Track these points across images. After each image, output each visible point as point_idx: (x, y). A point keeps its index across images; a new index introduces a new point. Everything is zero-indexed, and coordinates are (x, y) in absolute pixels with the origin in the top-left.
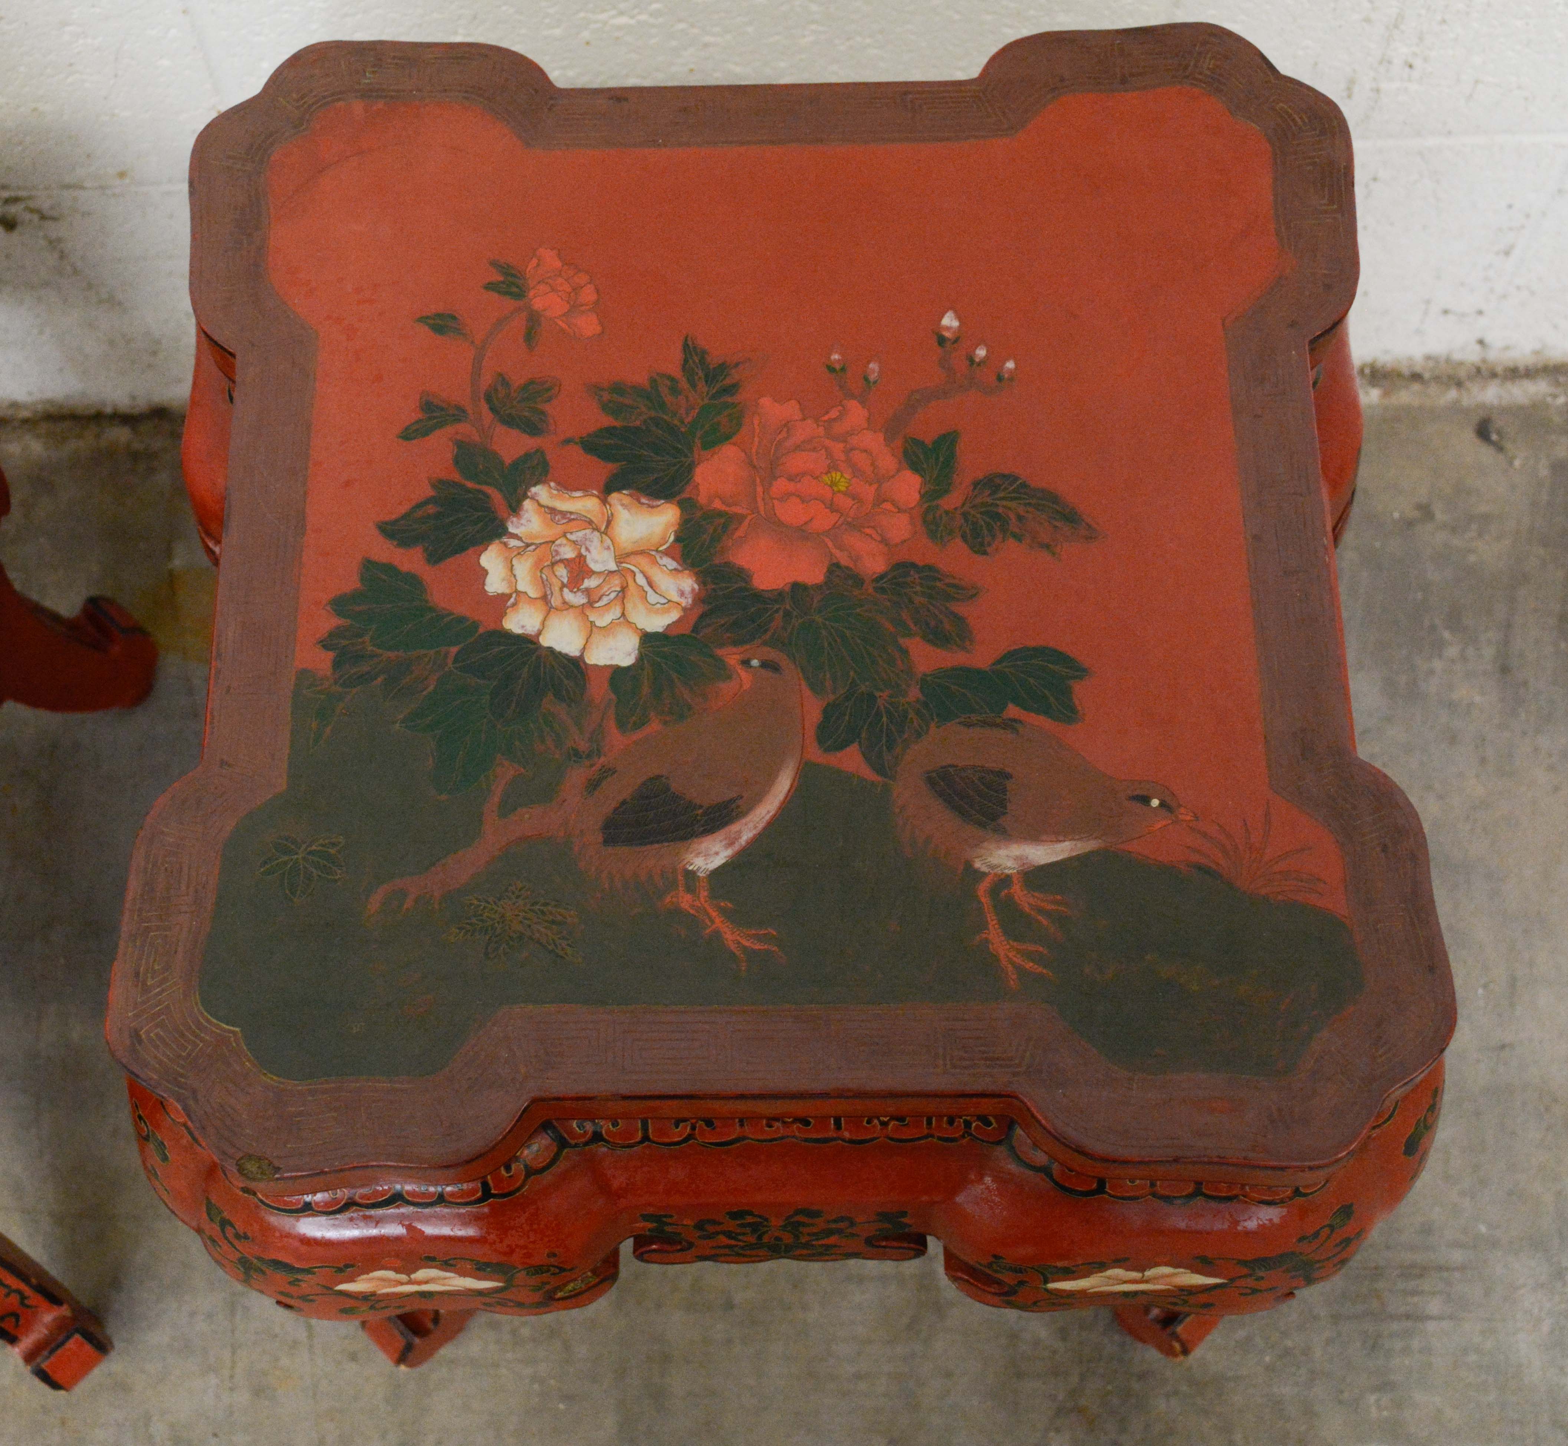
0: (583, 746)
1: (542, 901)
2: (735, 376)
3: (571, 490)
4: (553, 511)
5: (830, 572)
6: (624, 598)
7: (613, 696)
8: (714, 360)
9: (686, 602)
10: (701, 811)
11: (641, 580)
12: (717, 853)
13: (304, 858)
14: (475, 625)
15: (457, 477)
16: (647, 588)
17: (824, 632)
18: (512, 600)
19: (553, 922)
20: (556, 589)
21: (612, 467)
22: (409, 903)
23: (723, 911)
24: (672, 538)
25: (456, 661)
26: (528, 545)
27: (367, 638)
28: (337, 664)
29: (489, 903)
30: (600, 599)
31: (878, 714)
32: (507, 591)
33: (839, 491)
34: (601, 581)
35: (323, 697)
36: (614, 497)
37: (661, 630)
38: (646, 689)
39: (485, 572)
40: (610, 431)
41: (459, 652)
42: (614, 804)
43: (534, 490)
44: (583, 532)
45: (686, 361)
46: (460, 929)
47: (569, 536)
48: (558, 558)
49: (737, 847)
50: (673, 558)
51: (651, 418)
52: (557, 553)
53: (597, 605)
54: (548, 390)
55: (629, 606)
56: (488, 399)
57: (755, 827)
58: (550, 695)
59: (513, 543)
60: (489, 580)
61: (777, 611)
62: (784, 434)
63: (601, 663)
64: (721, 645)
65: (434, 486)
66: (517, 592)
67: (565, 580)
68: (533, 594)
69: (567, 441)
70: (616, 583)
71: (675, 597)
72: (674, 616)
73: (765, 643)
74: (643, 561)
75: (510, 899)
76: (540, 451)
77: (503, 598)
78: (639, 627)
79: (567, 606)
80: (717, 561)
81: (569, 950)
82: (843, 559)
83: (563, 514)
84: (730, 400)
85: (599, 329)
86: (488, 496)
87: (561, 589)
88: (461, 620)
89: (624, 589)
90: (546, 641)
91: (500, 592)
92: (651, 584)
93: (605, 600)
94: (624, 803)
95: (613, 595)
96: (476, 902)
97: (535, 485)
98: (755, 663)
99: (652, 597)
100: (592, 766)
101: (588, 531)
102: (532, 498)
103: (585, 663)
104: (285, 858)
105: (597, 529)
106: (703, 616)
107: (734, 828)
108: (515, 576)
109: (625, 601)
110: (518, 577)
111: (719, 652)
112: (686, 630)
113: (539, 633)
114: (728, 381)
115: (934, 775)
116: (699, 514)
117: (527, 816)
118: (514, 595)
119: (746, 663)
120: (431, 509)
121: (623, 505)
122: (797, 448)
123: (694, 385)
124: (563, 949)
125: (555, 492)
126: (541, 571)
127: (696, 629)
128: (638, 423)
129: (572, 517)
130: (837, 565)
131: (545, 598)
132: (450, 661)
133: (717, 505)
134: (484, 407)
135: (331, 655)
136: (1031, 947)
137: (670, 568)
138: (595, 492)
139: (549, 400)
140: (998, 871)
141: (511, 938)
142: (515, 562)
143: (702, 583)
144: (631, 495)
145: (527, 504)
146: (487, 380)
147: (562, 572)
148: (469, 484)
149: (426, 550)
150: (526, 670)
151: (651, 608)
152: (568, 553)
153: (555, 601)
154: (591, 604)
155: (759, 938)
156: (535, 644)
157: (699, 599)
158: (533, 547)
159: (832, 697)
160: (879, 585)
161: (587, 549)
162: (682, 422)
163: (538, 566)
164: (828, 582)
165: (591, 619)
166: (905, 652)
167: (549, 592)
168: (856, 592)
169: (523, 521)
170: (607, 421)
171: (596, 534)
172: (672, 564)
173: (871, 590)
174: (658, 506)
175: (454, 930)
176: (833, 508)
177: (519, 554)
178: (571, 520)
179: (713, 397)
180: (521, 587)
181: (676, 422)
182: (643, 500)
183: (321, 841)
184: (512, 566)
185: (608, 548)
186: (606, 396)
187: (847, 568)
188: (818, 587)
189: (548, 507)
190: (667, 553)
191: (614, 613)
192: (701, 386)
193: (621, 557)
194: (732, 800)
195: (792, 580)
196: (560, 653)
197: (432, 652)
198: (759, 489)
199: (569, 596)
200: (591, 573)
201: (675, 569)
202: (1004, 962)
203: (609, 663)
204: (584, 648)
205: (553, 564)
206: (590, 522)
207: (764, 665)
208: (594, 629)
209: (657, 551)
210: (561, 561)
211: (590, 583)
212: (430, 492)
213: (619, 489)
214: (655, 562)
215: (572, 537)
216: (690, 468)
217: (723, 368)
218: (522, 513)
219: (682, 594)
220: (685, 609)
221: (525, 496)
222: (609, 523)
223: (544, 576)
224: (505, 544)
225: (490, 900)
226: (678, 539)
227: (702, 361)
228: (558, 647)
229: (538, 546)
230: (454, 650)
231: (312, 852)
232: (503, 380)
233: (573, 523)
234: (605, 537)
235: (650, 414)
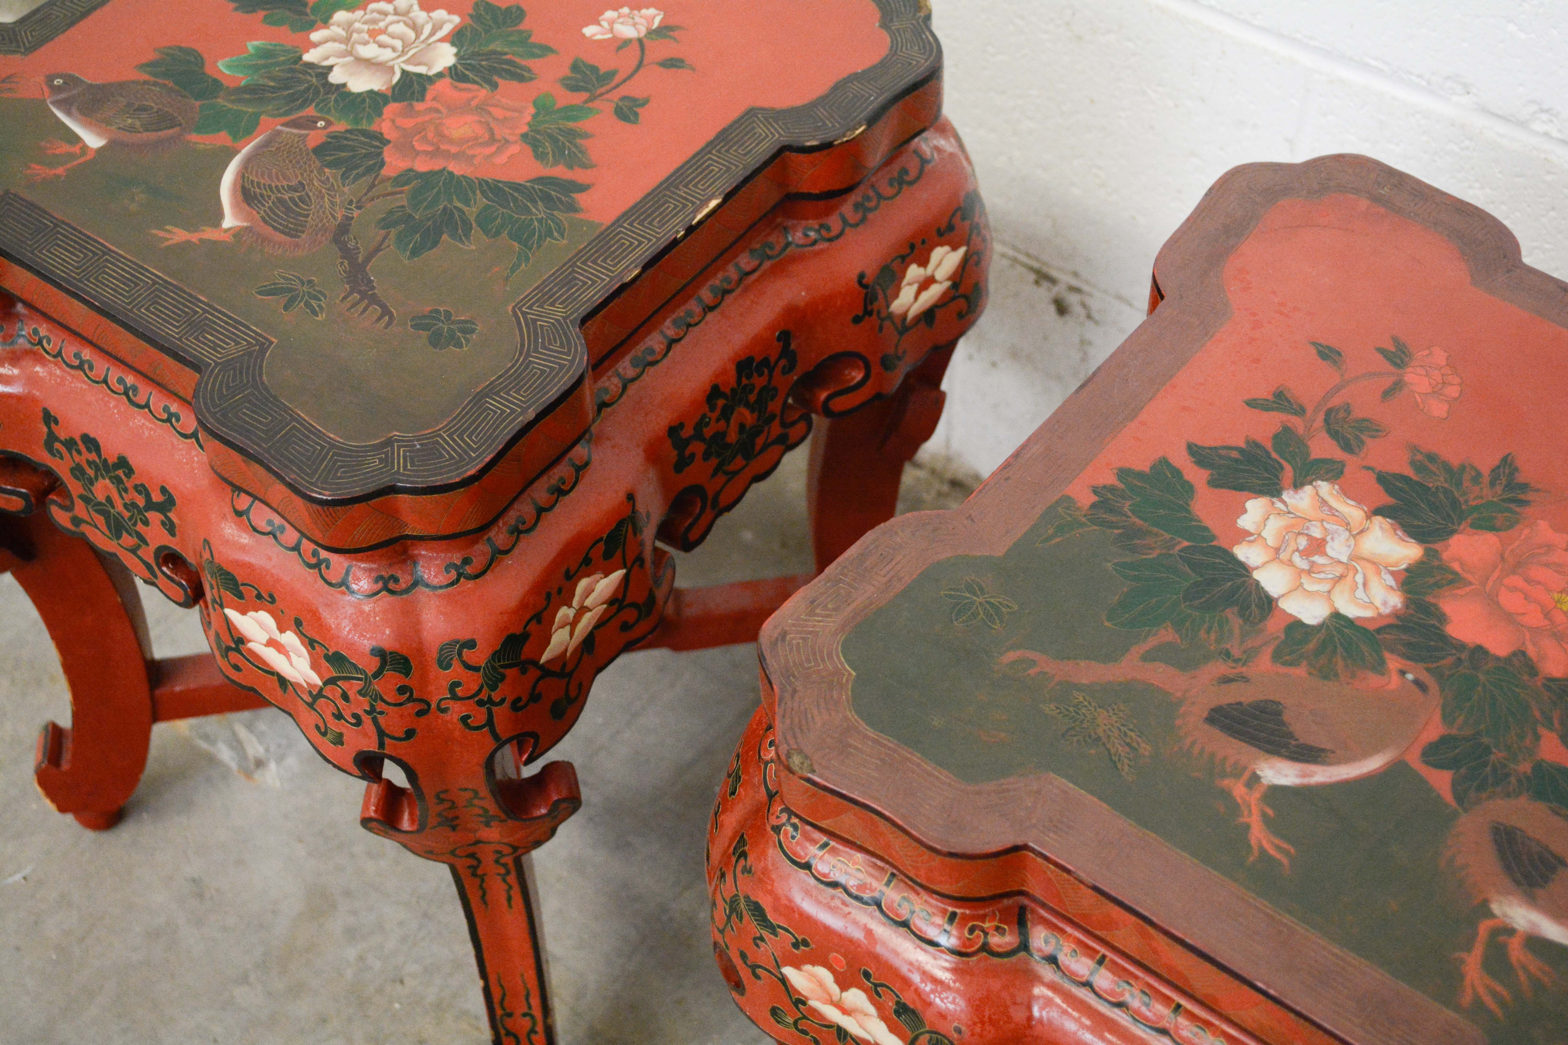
0: (1236, 652)
1: (1131, 726)
2: (1530, 496)
3: (1348, 498)
4: (1324, 502)
5: (1514, 654)
6: (1338, 582)
7: (1283, 637)
8: (1520, 478)
9: (1385, 610)
10: (1293, 742)
11: (1359, 578)
12: (1286, 776)
13: (980, 603)
14: (1213, 538)
15: (1269, 446)
16: (1360, 586)
17: (1480, 688)
18: (1252, 538)
19: (1128, 744)
20: (1290, 549)
21: (1390, 500)
22: (1032, 671)
23: (1264, 815)
24: (1404, 566)
25: (1181, 551)
26: (1289, 513)
27: (1128, 503)
28: (1094, 506)
29: (1090, 705)
30: (1319, 572)
31: (1485, 764)
32: (1252, 531)
33: (1561, 609)
34: (1328, 562)
35: (1069, 519)
36: (1378, 519)
37: (1350, 616)
38: (1311, 646)
39: (1245, 511)
40: (1405, 479)
41: (1189, 547)
43: (1319, 482)
44: (1338, 527)
45: (1498, 467)
46: (1057, 708)
47: (1324, 523)
48: (1306, 532)
49: (1306, 781)
50: (1395, 580)
51: (1443, 488)
52: (1308, 528)
53: (1313, 575)
54: (1377, 431)
55: (1338, 588)
56: (1329, 412)
57: (1330, 777)
58: (1236, 609)
59: (1279, 505)
60: (1244, 517)
61: (1452, 655)
62: (1542, 551)
63: (1289, 611)
64: (1392, 651)
65: (1247, 442)
66: (1259, 535)
67: (1301, 548)
68: (1270, 542)
69: (1368, 468)
70: (1339, 570)
71: (1378, 603)
72: (1368, 613)
73: (1428, 670)
74: (1370, 570)
75: (1108, 712)
76: (1342, 464)
77: (1246, 533)
78: (1336, 605)
79: (1290, 563)
80: (1430, 599)
81: (1126, 768)
82: (1531, 651)
83: (1331, 508)
84: (1515, 509)
85: (1445, 415)
86: (1282, 468)
87: (1294, 552)
88: (1206, 529)
89: (1342, 577)
90: (1257, 576)
91: (1247, 528)
92: (1365, 585)
93: (1322, 576)
94: (1240, 703)
95: (1330, 576)
96: (1081, 699)
97: (1323, 480)
98: (1410, 676)
99: (1360, 593)
100: (1233, 668)
101: (1341, 528)
102: (1315, 487)
103: (1277, 606)
104: (967, 595)
105: (1350, 531)
106: (1392, 626)
107: (1313, 768)
108: (1265, 525)
109: (1337, 585)
110: (1267, 527)
111: (1387, 655)
112: (1371, 627)
113: (1257, 568)
114: (1522, 497)
115: (1502, 828)
116: (1436, 563)
117: (1161, 670)
118: (1256, 536)
119: (1403, 673)
120: (1235, 454)
121: (1381, 528)
122: (1547, 565)
123: (1492, 484)
124: (1123, 764)
125: (1334, 492)
126: (1287, 533)
127: (1379, 631)
128: (1431, 485)
129: (1337, 514)
130: (1523, 653)
131: (1277, 550)
132: (1178, 548)
133: (1456, 566)
134: (1321, 417)
135: (1094, 498)
136: (1499, 988)
137: (1388, 583)
138: (1366, 509)
139: (1373, 437)
140: (1508, 921)
141: (1090, 737)
142: (1271, 517)
143: (1407, 606)
144: (1392, 525)
145: (1308, 489)
146: (1336, 401)
147: (1303, 542)
148: (1274, 455)
149: (1212, 475)
150: (1229, 584)
151: (1354, 599)
152: (1317, 533)
153: (1283, 556)
154: (1309, 572)
155: (1278, 848)
156: (1247, 571)
157: (1395, 614)
158: (1292, 516)
159: (1454, 732)
160: (1548, 683)
161: (1332, 539)
162: (1466, 501)
163: (1288, 529)
164: (1508, 660)
165: (1303, 581)
166: (1537, 737)
167: (1283, 548)
168: (1526, 677)
169: (1297, 496)
170: (1409, 472)
171: (1347, 533)
172: (1391, 581)
173: (1539, 684)
174: (1407, 542)
175: (1052, 706)
176: (1547, 615)
177: (1279, 514)
178: (1334, 515)
179: (1503, 500)
180: (1264, 534)
181: (1462, 499)
182: (1399, 533)
183: (1001, 600)
184: (1268, 518)
185: (1349, 546)
186: (1419, 457)
187: (1531, 660)
188: (1498, 659)
189: (1322, 499)
190: (1393, 573)
191: (1325, 587)
192: (1499, 489)
193: (1355, 557)
194: (1323, 750)
195: (1478, 642)
196: (1262, 588)
197: (1167, 536)
198: (1496, 574)
199: (1297, 559)
200: (1324, 554)
201: (1391, 587)
202: (1467, 982)
203: (1295, 613)
204: (1283, 596)
205: (1299, 534)
206: (1348, 524)
207: (1416, 682)
208: (1300, 588)
209: (1386, 567)
210: (1307, 535)
211: (1318, 559)
212: (1242, 444)
213: (1385, 516)
214: (1378, 573)
215: (1327, 526)
216: (1453, 532)
217: (1524, 487)
218: (1300, 491)
219: (1385, 603)
220: (1380, 615)
221: (1310, 483)
222: (1362, 532)
223: (1287, 537)
224: (1273, 503)
225: (1093, 704)
226: (1406, 570)
227: (1511, 474)
228: (1263, 584)
229: (1297, 517)
230: (1186, 544)
231: (988, 603)
232: (1348, 409)
233: (1334, 518)
234: (1352, 539)
235: (1446, 485)
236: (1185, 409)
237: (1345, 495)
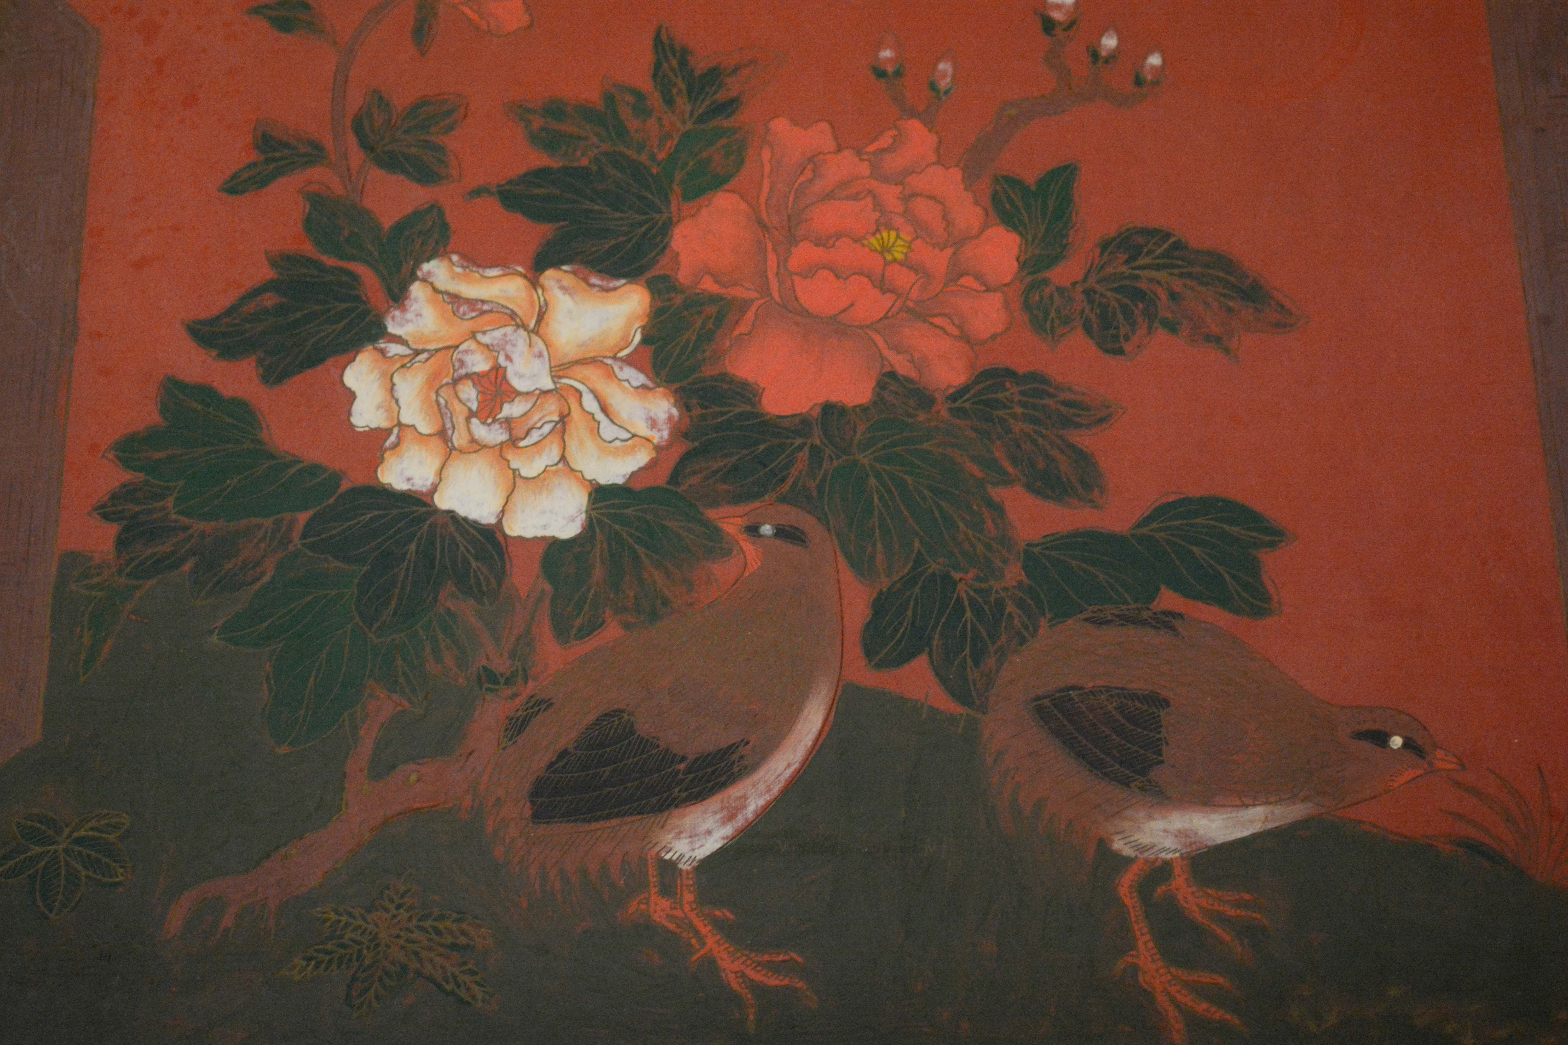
0: (501, 665)
1: (436, 911)
2: (732, 87)
3: (485, 267)
4: (455, 298)
5: (881, 385)
6: (564, 431)
7: (548, 587)
8: (700, 65)
9: (661, 435)
10: (682, 766)
11: (590, 404)
12: (709, 832)
13: (66, 851)
14: (336, 478)
15: (309, 249)
16: (600, 416)
17: (873, 481)
18: (393, 438)
19: (454, 947)
20: (460, 420)
21: (544, 230)
22: (228, 920)
23: (720, 925)
24: (638, 338)
25: (304, 536)
26: (417, 353)
27: (170, 501)
28: (122, 543)
29: (354, 918)
30: (527, 434)
31: (959, 607)
32: (385, 424)
33: (895, 260)
34: (529, 406)
35: (100, 594)
36: (550, 277)
37: (620, 481)
38: (598, 573)
39: (351, 396)
40: (542, 174)
41: (312, 519)
42: (547, 757)
43: (426, 267)
44: (502, 331)
45: (658, 65)
46: (309, 959)
47: (479, 337)
48: (463, 372)
49: (740, 822)
50: (641, 369)
51: (606, 154)
52: (462, 363)
53: (522, 444)
54: (449, 113)
55: (572, 445)
56: (358, 130)
57: (769, 790)
58: (450, 587)
59: (394, 349)
60: (357, 407)
61: (800, 448)
62: (808, 174)
63: (529, 534)
64: (714, 504)
65: (273, 263)
66: (399, 424)
67: (474, 407)
68: (424, 428)
69: (478, 192)
70: (551, 410)
71: (643, 429)
72: (641, 458)
73: (783, 499)
74: (593, 374)
75: (386, 910)
76: (435, 209)
77: (378, 436)
78: (589, 476)
79: (477, 446)
80: (709, 371)
81: (477, 991)
82: (901, 365)
83: (472, 303)
84: (726, 123)
85: (525, 19)
86: (355, 277)
87: (468, 420)
88: (314, 470)
89: (564, 419)
90: (444, 501)
91: (373, 425)
92: (604, 410)
93: (535, 436)
94: (563, 754)
95: (547, 428)
96: (333, 916)
97: (428, 260)
98: (767, 529)
99: (608, 431)
100: (514, 696)
101: (509, 330)
102: (424, 280)
103: (505, 536)
104: (37, 849)
105: (524, 326)
106: (687, 458)
107: (735, 791)
108: (397, 401)
109: (566, 437)
110: (402, 402)
111: (712, 514)
112: (661, 478)
113: (434, 488)
114: (721, 96)
115: (1047, 702)
116: (679, 300)
117: (414, 777)
118: (396, 431)
119: (753, 530)
120: (270, 300)
121: (563, 288)
122: (829, 196)
123: (669, 101)
124: (468, 989)
125: (458, 270)
126: (437, 392)
127: (675, 478)
128: (584, 162)
129: (485, 307)
130: (892, 375)
131: (442, 434)
132: (296, 536)
133: (709, 285)
134: (352, 142)
135: (113, 530)
136: (1207, 978)
137: (636, 383)
138: (520, 269)
139: (449, 129)
140: (1150, 855)
141: (388, 974)
142: (396, 379)
143: (685, 406)
144: (574, 273)
145: (416, 289)
146: (355, 99)
147: (469, 393)
148: (329, 261)
149: (260, 362)
150: (413, 546)
151: (606, 447)
152: (479, 363)
153: (459, 439)
154: (513, 442)
155: (774, 967)
156: (425, 505)
157: (679, 432)
158: (424, 356)
159: (884, 583)
160: (956, 405)
161: (508, 358)
162: (652, 157)
163: (433, 384)
164: (879, 401)
165: (514, 465)
166: (998, 509)
167: (448, 425)
168: (922, 416)
169: (409, 316)
170: (539, 159)
171: (522, 333)
172: (638, 378)
173: (945, 413)
174: (615, 289)
175: (299, 962)
176: (883, 286)
177: (403, 366)
178: (483, 313)
179: (701, 119)
180: (406, 419)
181: (643, 158)
182: (594, 280)
183: (93, 823)
184: (393, 385)
185: (540, 355)
186: (538, 122)
187: (907, 379)
188: (864, 409)
189: (447, 293)
190: (629, 361)
191: (551, 455)
192: (683, 104)
193: (559, 370)
194: (731, 748)
195: (821, 400)
196: (465, 519)
197: (268, 522)
198: (772, 260)
199: (480, 431)
200: (513, 394)
201: (643, 387)
202: (1162, 1000)
203: (540, 533)
204: (503, 511)
205: (456, 382)
206: (513, 315)
207: (781, 532)
208: (518, 481)
209: (614, 358)
210: (468, 376)
211: (512, 409)
212: (268, 273)
213: (556, 264)
214: (611, 375)
215: (485, 339)
216: (667, 227)
217: (714, 76)
218: (407, 302)
219: (653, 424)
220: (658, 448)
221: (413, 278)
222: (541, 316)
223: (442, 401)
224: (382, 352)
225: (356, 912)
226: (645, 341)
227: (683, 62)
228: (462, 511)
229: (433, 353)
230: (303, 517)
231: (79, 841)
232: (381, 100)
233: (487, 317)
234: (535, 338)
235: (604, 147)
236: (139, 265)
237: (479, 266)
